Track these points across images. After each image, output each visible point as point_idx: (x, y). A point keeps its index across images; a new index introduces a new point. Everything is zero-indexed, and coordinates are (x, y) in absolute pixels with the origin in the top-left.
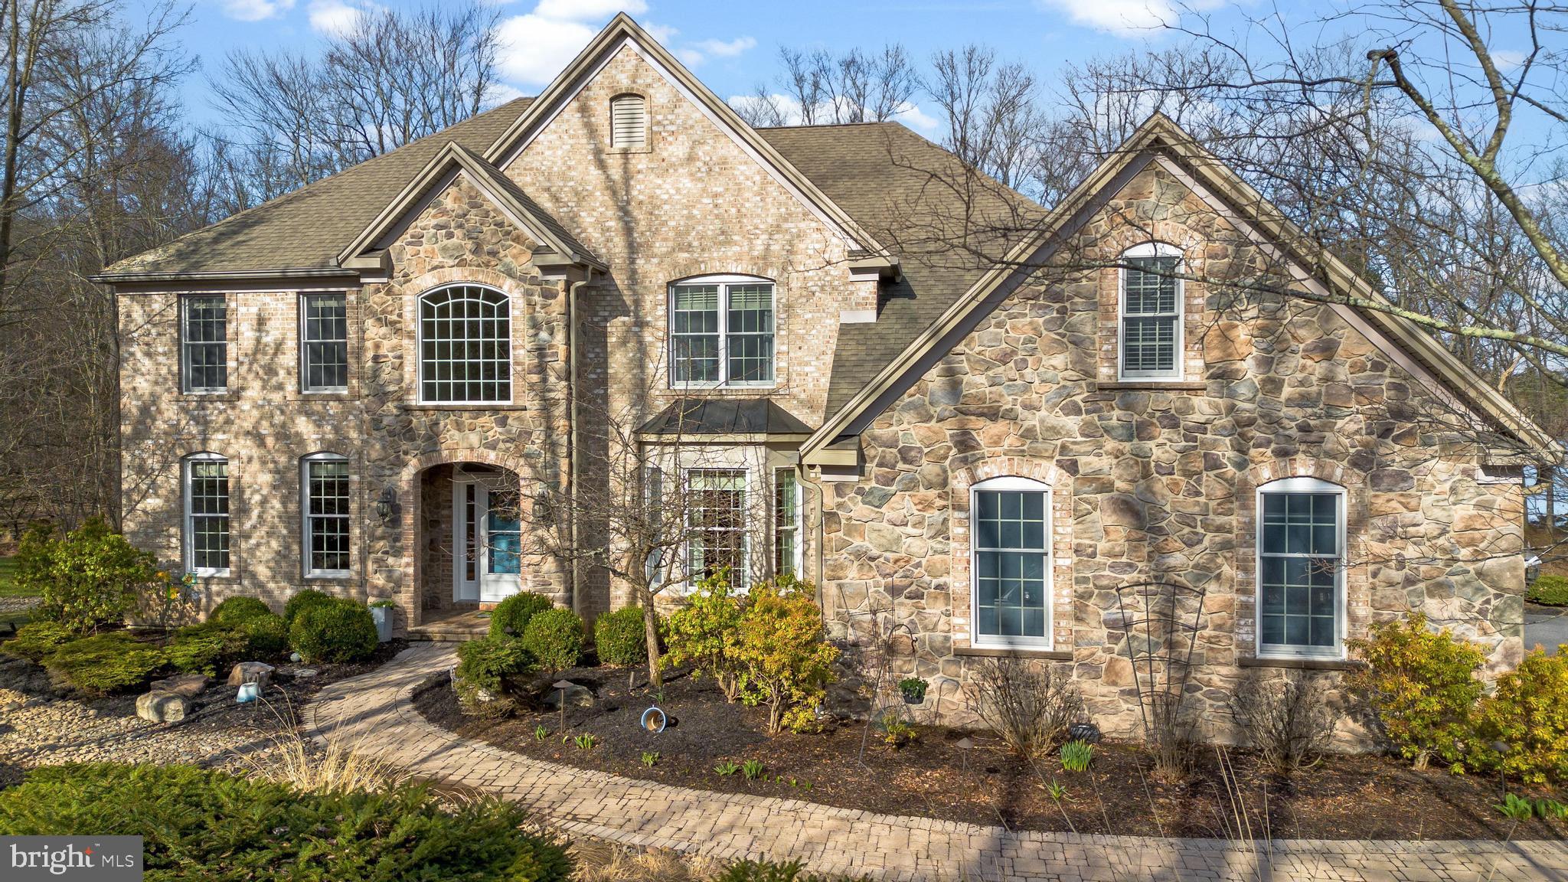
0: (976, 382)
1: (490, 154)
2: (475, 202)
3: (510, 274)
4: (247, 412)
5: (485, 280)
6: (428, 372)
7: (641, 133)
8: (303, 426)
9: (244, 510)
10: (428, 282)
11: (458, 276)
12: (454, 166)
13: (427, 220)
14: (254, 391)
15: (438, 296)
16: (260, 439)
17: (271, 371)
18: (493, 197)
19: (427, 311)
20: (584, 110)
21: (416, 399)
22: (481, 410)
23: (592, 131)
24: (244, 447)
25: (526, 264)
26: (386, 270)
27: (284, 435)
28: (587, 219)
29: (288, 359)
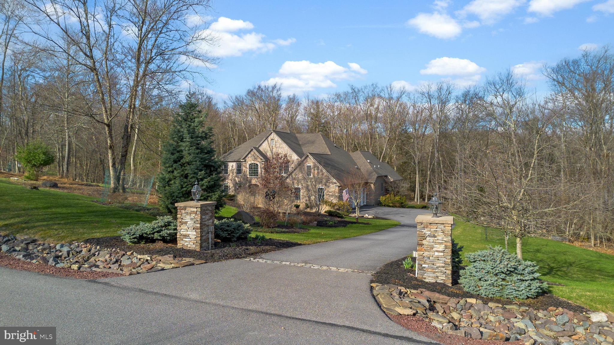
0: (294, 176)
1: (257, 147)
2: (255, 153)
3: (258, 161)
4: (230, 177)
5: (256, 162)
6: (250, 173)
7: (274, 143)
8: (236, 179)
9: (230, 189)
10: (250, 163)
11: (253, 162)
12: (252, 149)
13: (250, 155)
14: (231, 174)
15: (251, 164)
16: (232, 181)
17: (233, 172)
18: (257, 153)
19: (250, 166)
20: (268, 141)
21: (248, 176)
22: (255, 178)
23: (269, 143)
24: (230, 181)
25: (260, 160)
26: (245, 161)
27: (235, 180)
28: (268, 154)
29: (235, 171)
